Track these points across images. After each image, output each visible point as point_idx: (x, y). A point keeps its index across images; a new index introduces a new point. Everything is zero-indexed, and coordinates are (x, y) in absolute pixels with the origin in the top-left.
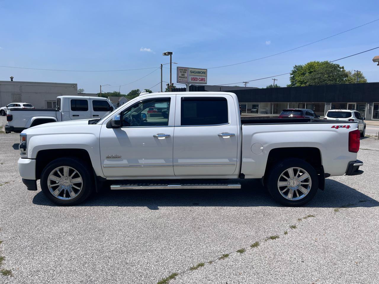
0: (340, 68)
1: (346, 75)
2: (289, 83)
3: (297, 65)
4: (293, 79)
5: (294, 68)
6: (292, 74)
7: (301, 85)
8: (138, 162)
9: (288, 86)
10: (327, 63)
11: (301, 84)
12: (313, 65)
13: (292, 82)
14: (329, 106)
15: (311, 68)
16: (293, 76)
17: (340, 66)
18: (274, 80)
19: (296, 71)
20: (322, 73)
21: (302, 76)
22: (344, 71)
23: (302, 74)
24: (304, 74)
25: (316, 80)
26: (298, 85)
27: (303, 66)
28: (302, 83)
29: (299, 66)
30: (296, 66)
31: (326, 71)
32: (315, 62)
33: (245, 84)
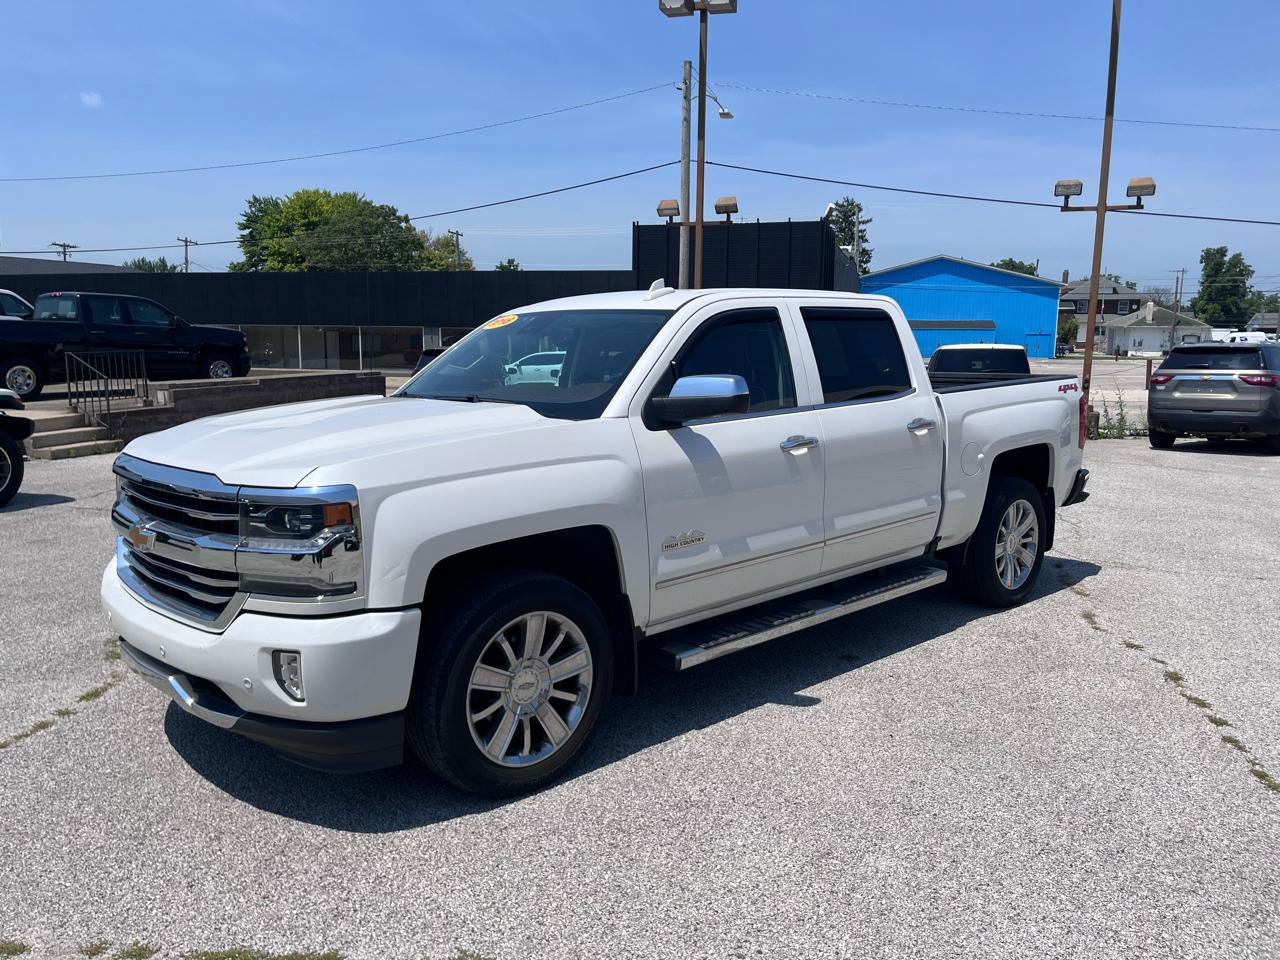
0: (399, 218)
1: (418, 243)
2: (239, 256)
3: (260, 196)
4: (248, 242)
5: (251, 205)
6: (243, 227)
7: (282, 268)
8: (747, 549)
9: (233, 266)
10: (352, 199)
11: (284, 262)
12: (314, 203)
13: (251, 255)
14: (435, 337)
15: (309, 211)
16: (251, 232)
17: (398, 214)
18: (186, 241)
19: (257, 216)
20: (350, 231)
21: (283, 234)
22: (410, 229)
23: (281, 229)
24: (288, 230)
25: (335, 253)
26: (271, 264)
27: (279, 201)
28: (285, 258)
29: (267, 201)
30: (255, 198)
31: (362, 224)
32: (316, 192)
33: (61, 249)
